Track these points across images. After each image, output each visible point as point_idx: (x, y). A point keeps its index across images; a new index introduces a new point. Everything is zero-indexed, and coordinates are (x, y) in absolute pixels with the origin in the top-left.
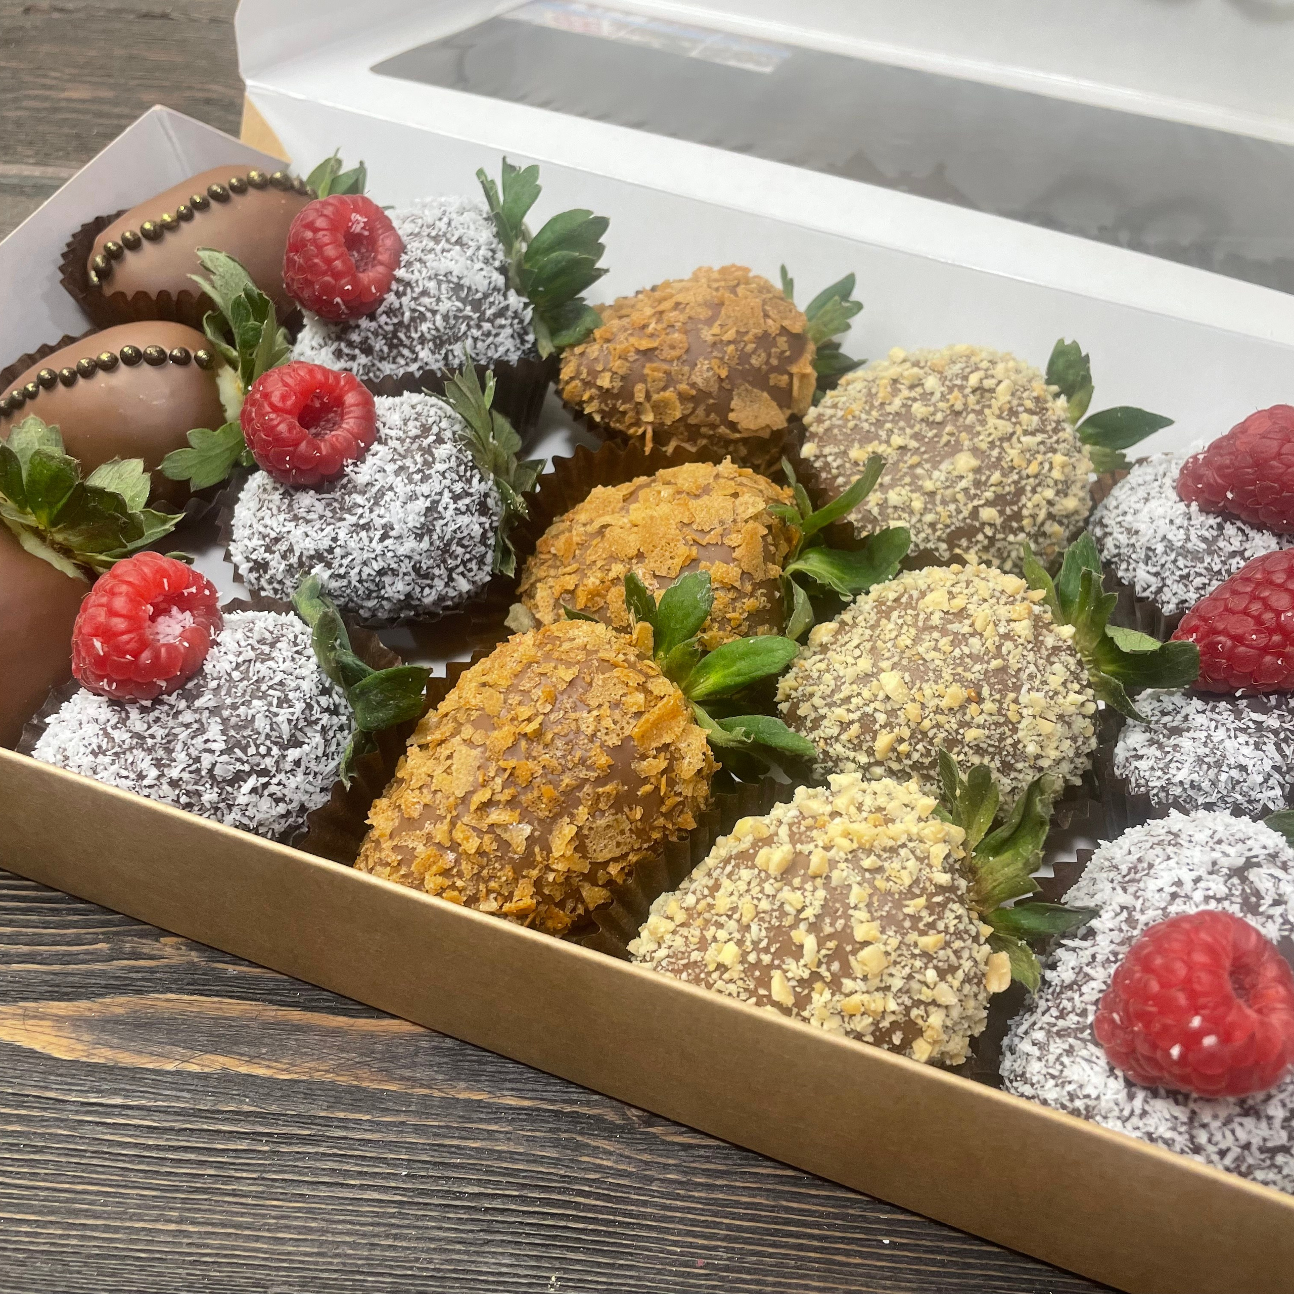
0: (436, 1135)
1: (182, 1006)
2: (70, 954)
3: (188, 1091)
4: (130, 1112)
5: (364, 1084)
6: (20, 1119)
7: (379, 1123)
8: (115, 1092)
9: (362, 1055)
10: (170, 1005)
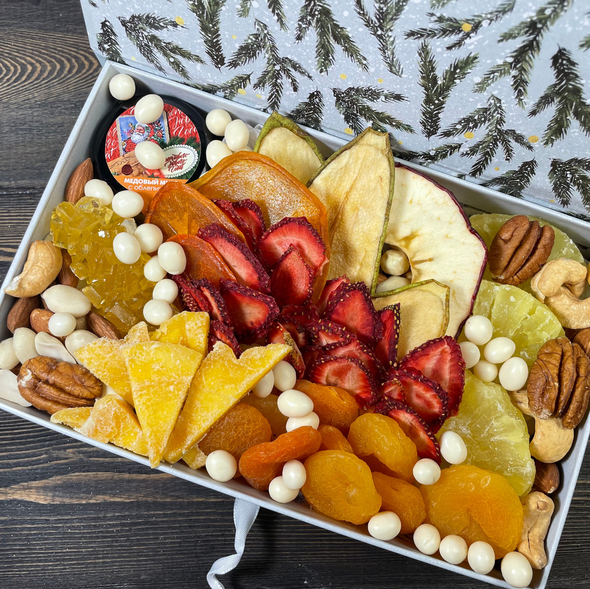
0: (188, 516)
1: (83, 477)
3: (93, 510)
4: (74, 521)
5: (158, 500)
6: (35, 528)
7: (167, 514)
8: (66, 514)
9: (155, 489)
10: (78, 477)
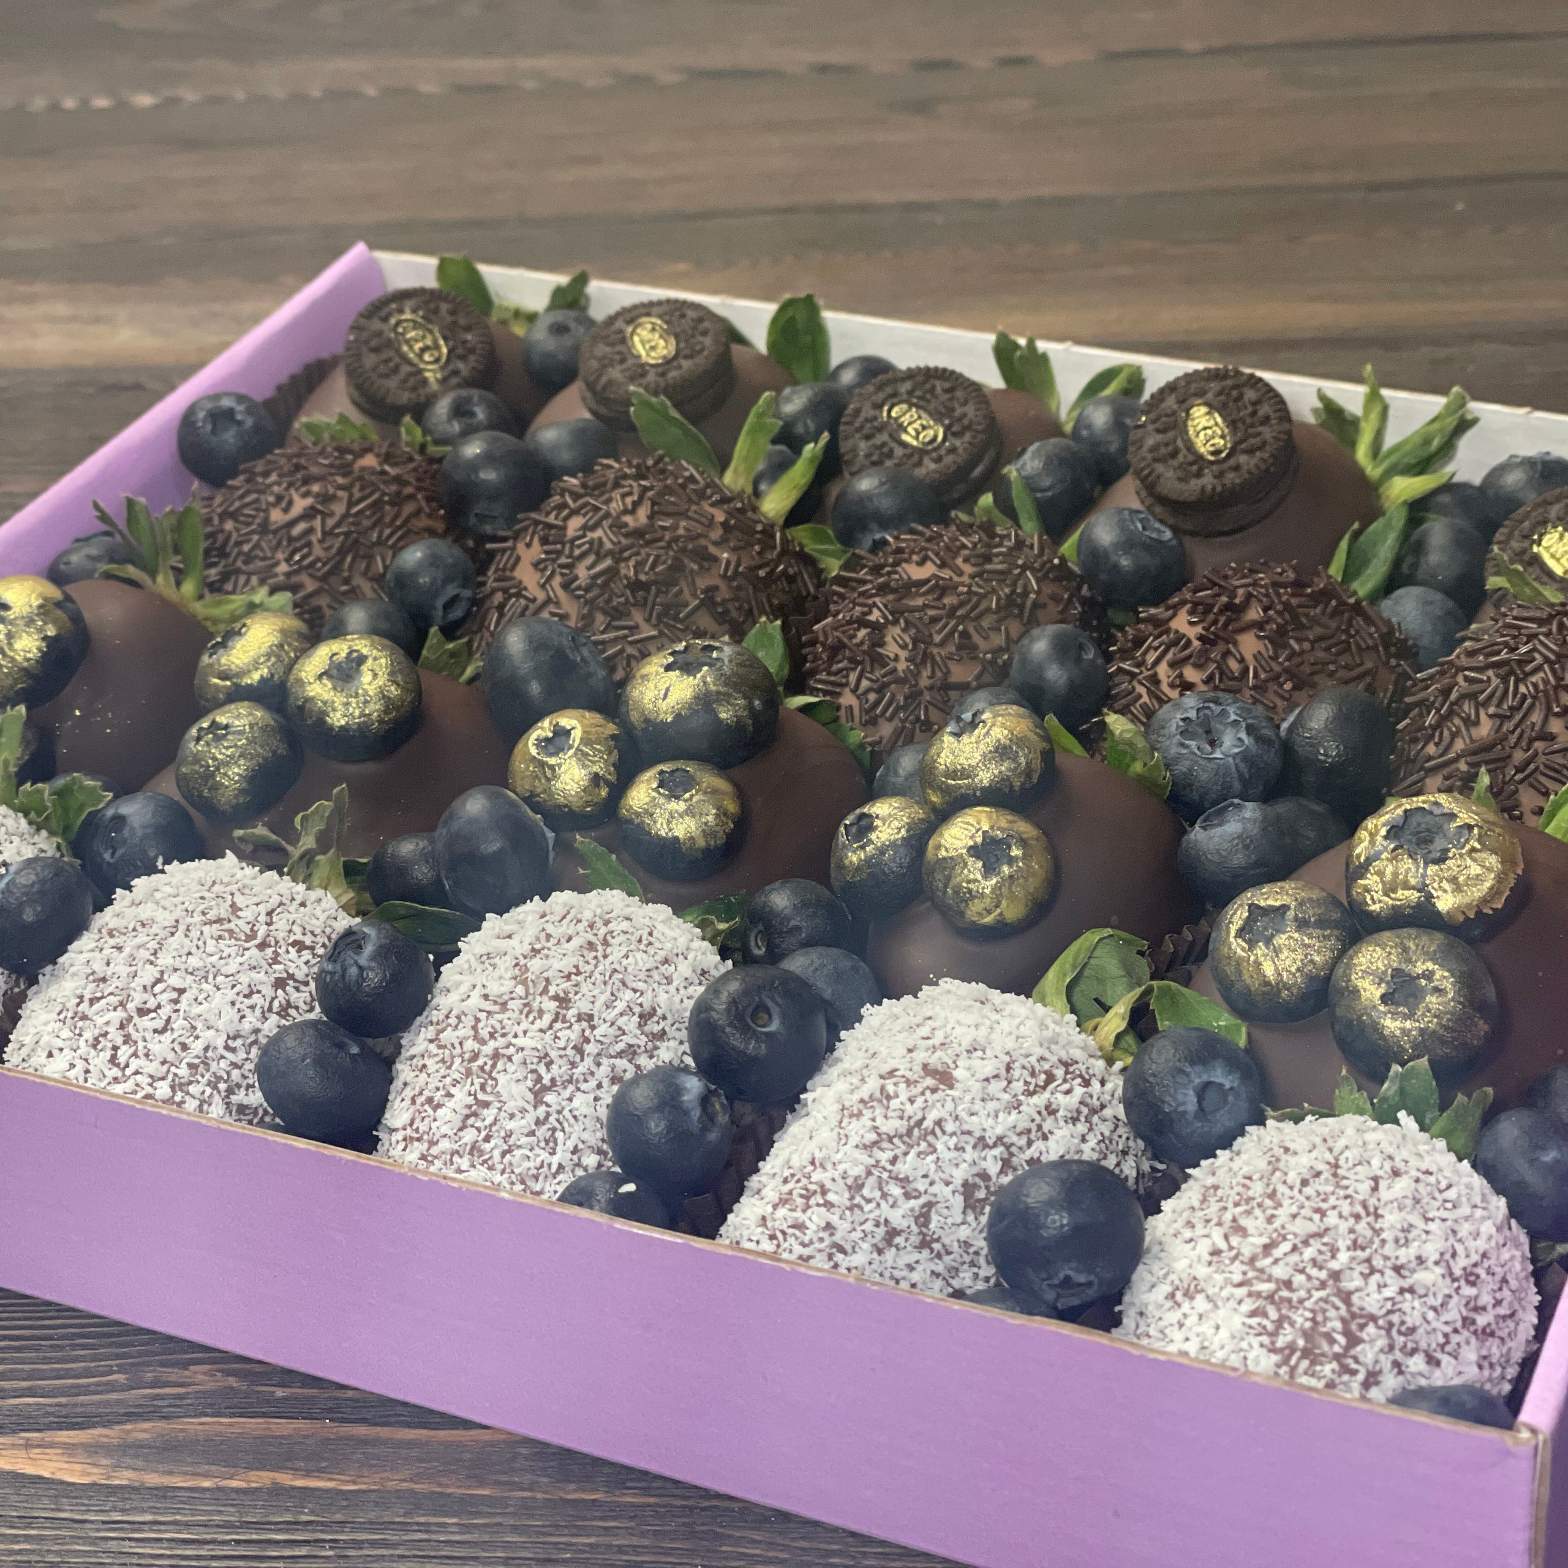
1: (220, 1428)
2: (78, 1386)
3: (232, 1505)
4: (162, 1527)
5: (449, 1491)
6: (28, 1538)
7: (470, 1526)
8: (141, 1510)
9: (446, 1464)
10: (207, 1427)
